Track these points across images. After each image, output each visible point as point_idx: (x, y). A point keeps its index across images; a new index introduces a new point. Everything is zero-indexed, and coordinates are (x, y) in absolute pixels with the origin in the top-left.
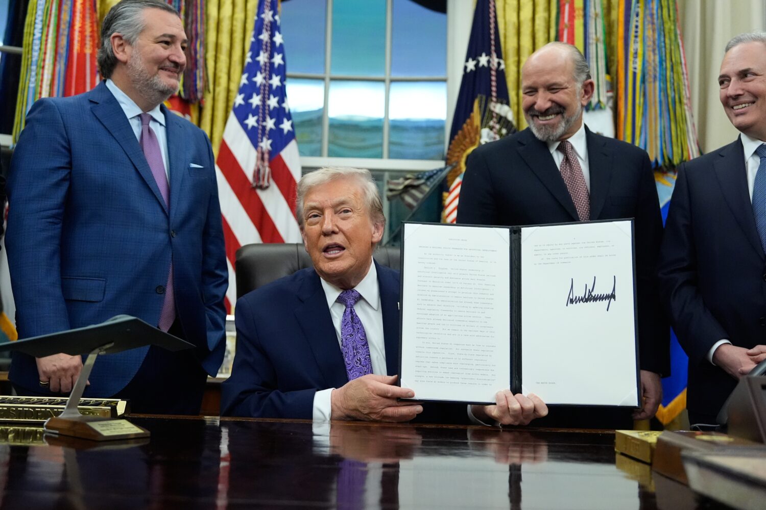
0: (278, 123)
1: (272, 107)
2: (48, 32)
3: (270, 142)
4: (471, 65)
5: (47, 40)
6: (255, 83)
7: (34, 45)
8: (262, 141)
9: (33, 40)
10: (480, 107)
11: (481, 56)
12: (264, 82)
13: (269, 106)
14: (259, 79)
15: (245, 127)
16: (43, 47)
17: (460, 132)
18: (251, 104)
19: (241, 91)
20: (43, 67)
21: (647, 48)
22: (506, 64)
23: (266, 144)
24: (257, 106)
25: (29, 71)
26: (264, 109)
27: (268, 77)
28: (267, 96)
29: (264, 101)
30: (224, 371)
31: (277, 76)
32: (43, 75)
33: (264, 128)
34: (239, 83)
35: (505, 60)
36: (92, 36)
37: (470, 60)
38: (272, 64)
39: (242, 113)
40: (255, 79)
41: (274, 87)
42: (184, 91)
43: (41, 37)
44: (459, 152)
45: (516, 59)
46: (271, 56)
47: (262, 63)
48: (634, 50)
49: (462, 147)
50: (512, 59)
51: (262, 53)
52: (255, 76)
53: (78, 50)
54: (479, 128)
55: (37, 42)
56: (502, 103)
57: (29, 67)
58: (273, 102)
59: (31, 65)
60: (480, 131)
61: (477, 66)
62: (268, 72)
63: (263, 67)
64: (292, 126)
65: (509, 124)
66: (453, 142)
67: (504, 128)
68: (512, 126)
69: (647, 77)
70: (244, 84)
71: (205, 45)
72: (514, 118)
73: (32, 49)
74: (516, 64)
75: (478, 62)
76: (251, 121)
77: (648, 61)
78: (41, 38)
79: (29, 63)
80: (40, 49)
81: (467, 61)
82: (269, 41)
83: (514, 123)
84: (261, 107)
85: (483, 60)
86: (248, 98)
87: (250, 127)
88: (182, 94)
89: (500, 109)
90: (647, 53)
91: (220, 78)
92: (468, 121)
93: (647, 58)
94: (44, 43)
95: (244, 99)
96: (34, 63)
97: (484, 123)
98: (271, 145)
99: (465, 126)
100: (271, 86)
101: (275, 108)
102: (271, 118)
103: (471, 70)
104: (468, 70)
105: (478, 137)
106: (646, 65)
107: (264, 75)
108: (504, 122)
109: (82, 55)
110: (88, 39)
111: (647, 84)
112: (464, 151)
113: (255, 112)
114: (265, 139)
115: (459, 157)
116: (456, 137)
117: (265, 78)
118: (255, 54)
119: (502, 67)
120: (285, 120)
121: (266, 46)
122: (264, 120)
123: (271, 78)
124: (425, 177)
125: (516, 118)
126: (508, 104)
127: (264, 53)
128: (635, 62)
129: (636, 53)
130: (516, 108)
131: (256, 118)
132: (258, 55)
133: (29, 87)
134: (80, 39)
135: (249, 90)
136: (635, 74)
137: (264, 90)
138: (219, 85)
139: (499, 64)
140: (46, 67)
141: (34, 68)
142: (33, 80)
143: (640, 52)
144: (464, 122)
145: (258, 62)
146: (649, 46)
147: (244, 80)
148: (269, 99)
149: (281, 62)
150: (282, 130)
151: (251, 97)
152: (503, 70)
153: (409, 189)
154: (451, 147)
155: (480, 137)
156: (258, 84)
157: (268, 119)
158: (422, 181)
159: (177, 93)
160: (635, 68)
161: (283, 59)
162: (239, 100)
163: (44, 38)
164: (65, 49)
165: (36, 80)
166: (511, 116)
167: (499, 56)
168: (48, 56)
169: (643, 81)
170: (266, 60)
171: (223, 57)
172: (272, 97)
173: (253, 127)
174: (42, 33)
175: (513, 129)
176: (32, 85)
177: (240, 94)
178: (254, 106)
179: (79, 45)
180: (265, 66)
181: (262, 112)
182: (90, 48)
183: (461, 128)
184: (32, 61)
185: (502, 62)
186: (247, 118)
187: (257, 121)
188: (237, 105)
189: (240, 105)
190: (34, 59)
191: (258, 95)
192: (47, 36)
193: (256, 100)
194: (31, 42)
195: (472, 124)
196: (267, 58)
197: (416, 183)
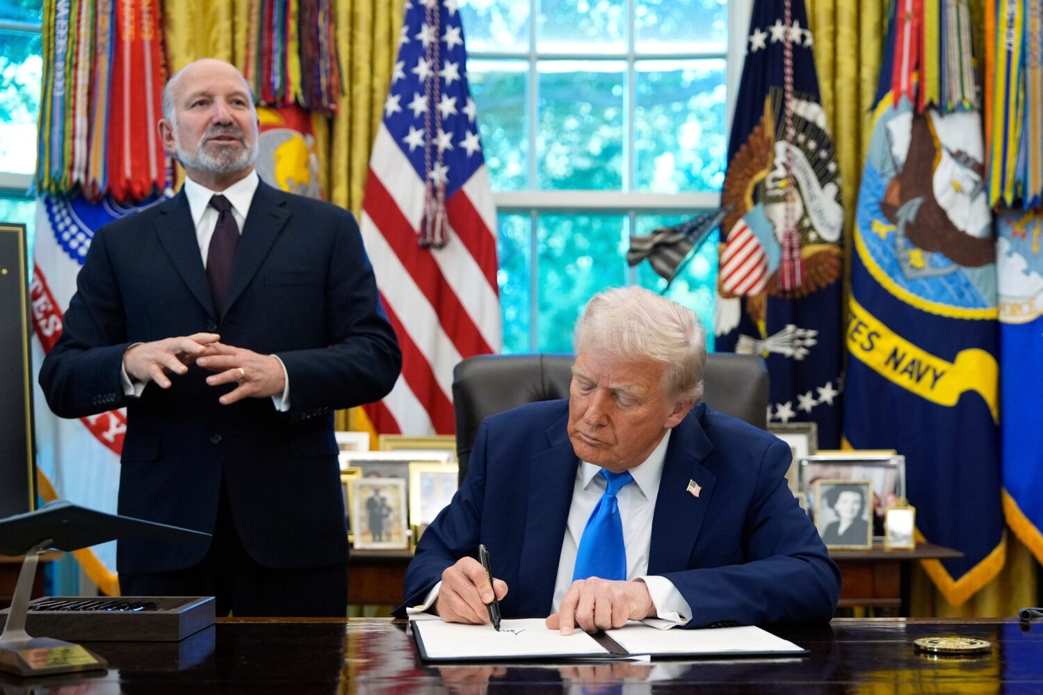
0: (458, 138)
1: (446, 114)
2: (80, 7)
3: (445, 170)
4: (759, 40)
5: (79, 21)
6: (417, 76)
7: (57, 27)
8: (432, 169)
9: (56, 20)
10: (774, 106)
11: (774, 24)
12: (431, 74)
13: (441, 113)
14: (423, 69)
15: (404, 147)
16: (73, 31)
17: (743, 148)
18: (412, 111)
19: (394, 89)
20: (76, 66)
21: (1029, 12)
22: (814, 38)
23: (439, 174)
24: (423, 114)
25: (51, 70)
26: (433, 121)
27: (437, 66)
28: (436, 99)
29: (432, 105)
30: (384, 537)
31: (452, 63)
32: (76, 78)
33: (434, 148)
34: (391, 77)
35: (813, 31)
36: (150, 12)
37: (757, 32)
38: (443, 45)
39: (399, 126)
40: (416, 70)
41: (448, 81)
42: (304, 94)
43: (70, 14)
44: (742, 179)
45: (830, 28)
46: (442, 32)
47: (426, 43)
48: (1009, 14)
49: (747, 171)
50: (824, 28)
51: (425, 28)
52: (416, 64)
53: (131, 36)
54: (772, 141)
55: (63, 23)
56: (808, 100)
57: (51, 63)
58: (447, 106)
59: (55, 61)
60: (774, 145)
61: (767, 41)
62: (437, 60)
63: (429, 52)
64: (480, 143)
65: (820, 133)
66: (733, 163)
67: (812, 139)
68: (825, 136)
69: (1029, 59)
70: (399, 80)
71: (332, 18)
72: (827, 124)
73: (55, 34)
74: (830, 37)
75: (770, 34)
76: (415, 138)
77: (1031, 34)
78: (69, 17)
79: (51, 57)
80: (68, 34)
81: (752, 33)
82: (437, 8)
83: (828, 131)
84: (427, 117)
85: (778, 31)
86: (406, 101)
87: (413, 147)
88: (301, 99)
89: (806, 109)
90: (1030, 20)
91: (358, 70)
92: (757, 129)
93: (1029, 28)
94: (74, 26)
95: (400, 103)
96: (60, 57)
97: (780, 133)
98: (448, 175)
99: (751, 137)
100: (442, 80)
101: (451, 115)
102: (446, 132)
103: (759, 49)
104: (755, 48)
105: (770, 155)
106: (1029, 39)
107: (430, 63)
108: (812, 131)
109: (137, 44)
110: (146, 17)
111: (1029, 71)
112: (750, 177)
113: (419, 124)
114: (437, 166)
115: (743, 188)
116: (738, 155)
117: (432, 69)
118: (414, 29)
119: (809, 42)
120: (469, 135)
121: (433, 17)
122: (434, 135)
123: (442, 67)
124: (686, 229)
125: (831, 124)
126: (818, 100)
127: (429, 27)
128: (1010, 35)
129: (1011, 21)
130: (830, 108)
131: (420, 133)
132: (419, 30)
133: (52, 96)
134: (133, 17)
135: (407, 88)
136: (1009, 54)
137: (432, 89)
138: (358, 82)
139: (803, 37)
140: (81, 65)
141: (60, 65)
142: (59, 84)
143: (1018, 18)
144: (750, 131)
145: (420, 42)
146: (1034, 9)
147: (398, 73)
148: (440, 101)
149: (459, 41)
150: (464, 150)
151: (411, 99)
152: (809, 48)
153: (661, 248)
154: (730, 171)
155: (774, 156)
156: (422, 78)
157: (440, 132)
158: (681, 236)
159: (291, 98)
160: (1010, 45)
161: (462, 36)
162: (393, 105)
163: (74, 17)
164: (108, 36)
165: (65, 85)
166: (822, 121)
167: (804, 25)
168: (82, 47)
169: (1023, 64)
170: (433, 39)
171: (363, 36)
172: (445, 98)
173: (418, 148)
174: (70, 8)
175: (826, 142)
176: (58, 94)
177: (394, 94)
178: (417, 113)
179: (133, 27)
180: (433, 50)
181: (431, 122)
182: (150, 32)
183: (746, 141)
184: (55, 54)
185: (808, 34)
186: (407, 133)
187: (424, 138)
188: (389, 113)
189: (395, 113)
190: (59, 51)
191: (422, 95)
192: (79, 14)
193: (420, 104)
194: (52, 24)
195: (762, 134)
196: (436, 36)
197: (672, 239)
